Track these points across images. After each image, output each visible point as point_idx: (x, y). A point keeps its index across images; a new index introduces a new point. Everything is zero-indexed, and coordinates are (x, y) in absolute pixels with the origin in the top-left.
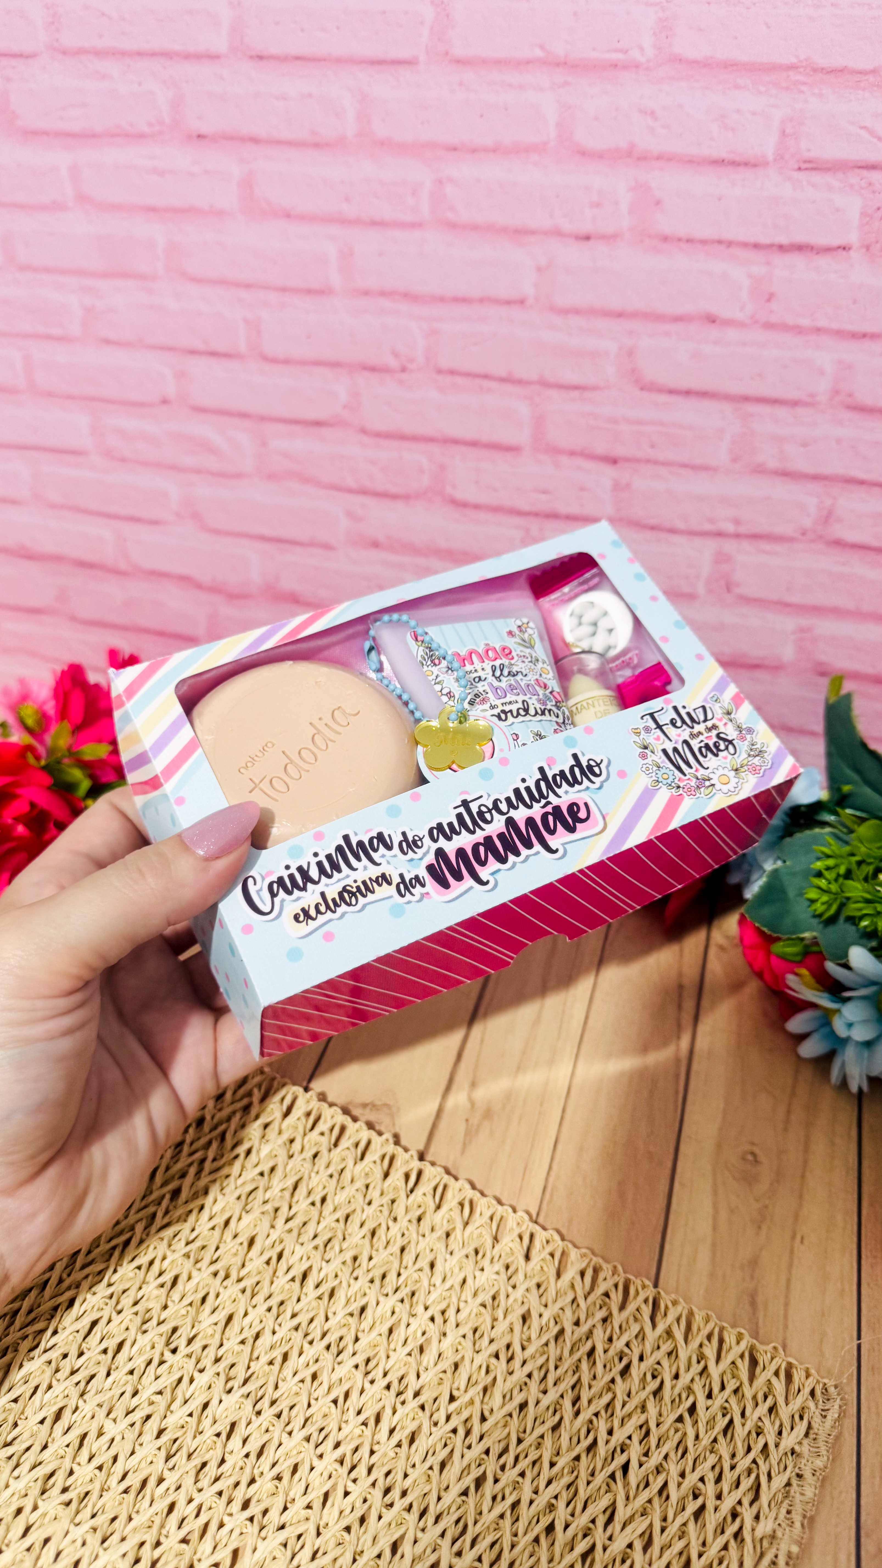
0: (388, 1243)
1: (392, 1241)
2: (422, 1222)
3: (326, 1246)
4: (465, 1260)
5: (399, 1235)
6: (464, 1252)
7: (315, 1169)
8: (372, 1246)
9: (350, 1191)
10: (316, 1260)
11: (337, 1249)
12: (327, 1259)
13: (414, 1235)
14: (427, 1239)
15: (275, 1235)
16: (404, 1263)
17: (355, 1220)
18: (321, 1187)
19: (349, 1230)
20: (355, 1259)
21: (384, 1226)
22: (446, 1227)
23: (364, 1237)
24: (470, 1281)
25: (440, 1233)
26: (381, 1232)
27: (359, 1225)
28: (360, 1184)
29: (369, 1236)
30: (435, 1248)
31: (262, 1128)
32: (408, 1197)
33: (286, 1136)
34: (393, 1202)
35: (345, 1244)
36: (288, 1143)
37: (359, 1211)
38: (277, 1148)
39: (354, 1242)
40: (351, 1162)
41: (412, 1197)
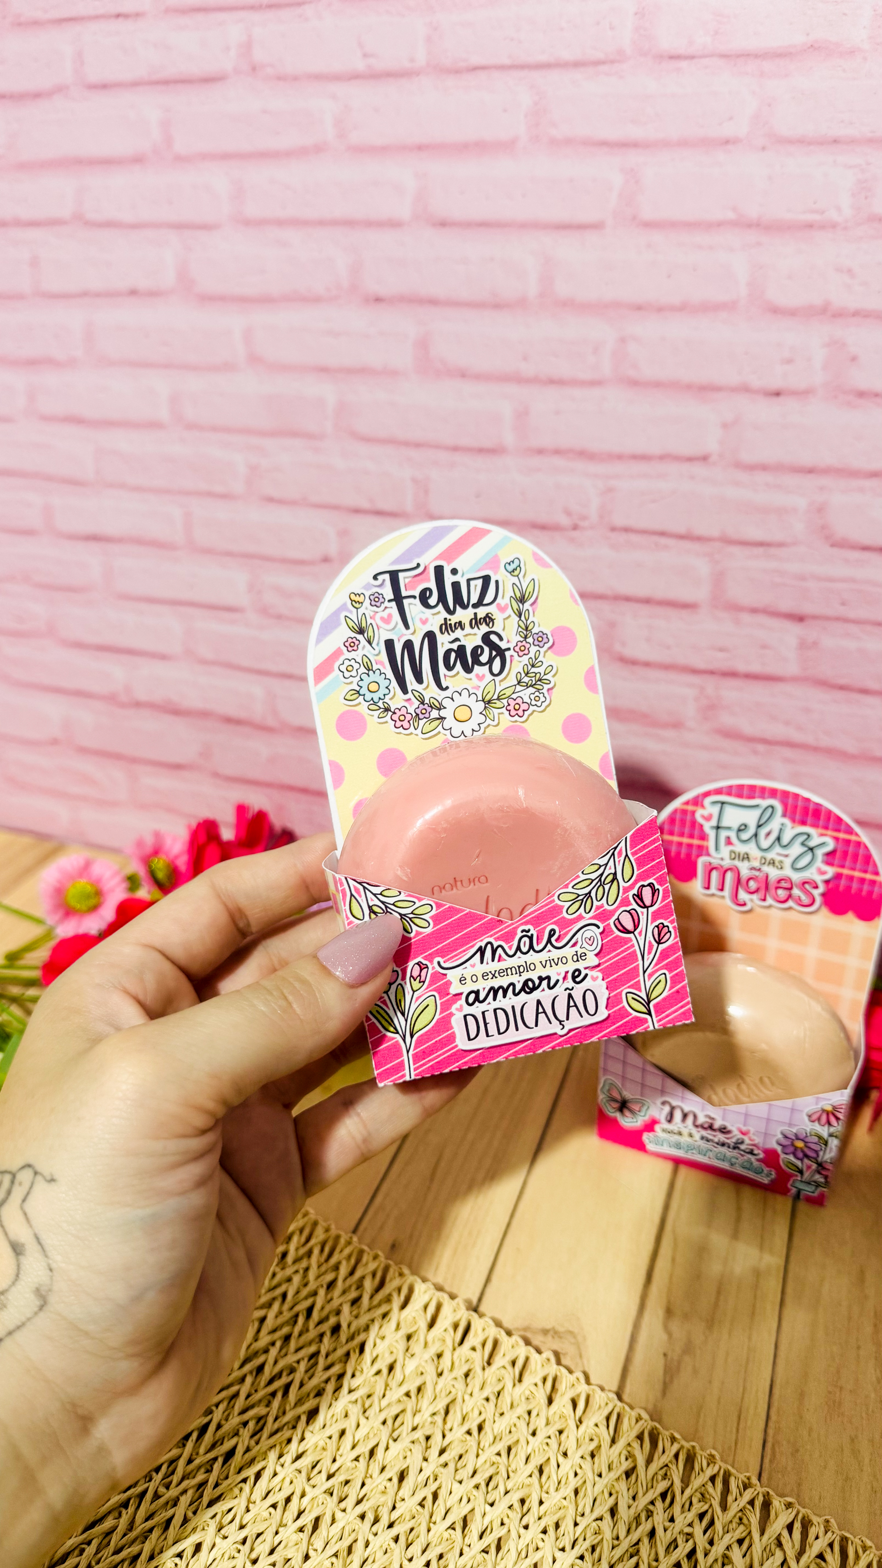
0: (559, 1483)
1: (563, 1482)
2: (596, 1460)
3: (487, 1485)
5: (572, 1475)
6: (649, 1496)
7: (469, 1391)
8: (541, 1487)
9: (510, 1418)
10: (478, 1503)
11: (502, 1489)
12: (490, 1501)
13: (590, 1475)
14: (605, 1480)
15: (429, 1469)
16: (580, 1509)
17: (519, 1454)
18: (477, 1412)
19: (513, 1467)
20: (523, 1501)
21: (553, 1462)
22: (625, 1464)
23: (531, 1476)
24: (659, 1534)
25: (618, 1471)
26: (550, 1469)
27: (524, 1459)
28: (521, 1410)
29: (537, 1473)
30: (614, 1492)
31: (405, 1339)
32: (578, 1427)
33: (433, 1350)
34: (561, 1432)
35: (510, 1485)
36: (435, 1359)
37: (523, 1442)
38: (423, 1364)
39: (520, 1480)
40: (509, 1385)
41: (582, 1428)
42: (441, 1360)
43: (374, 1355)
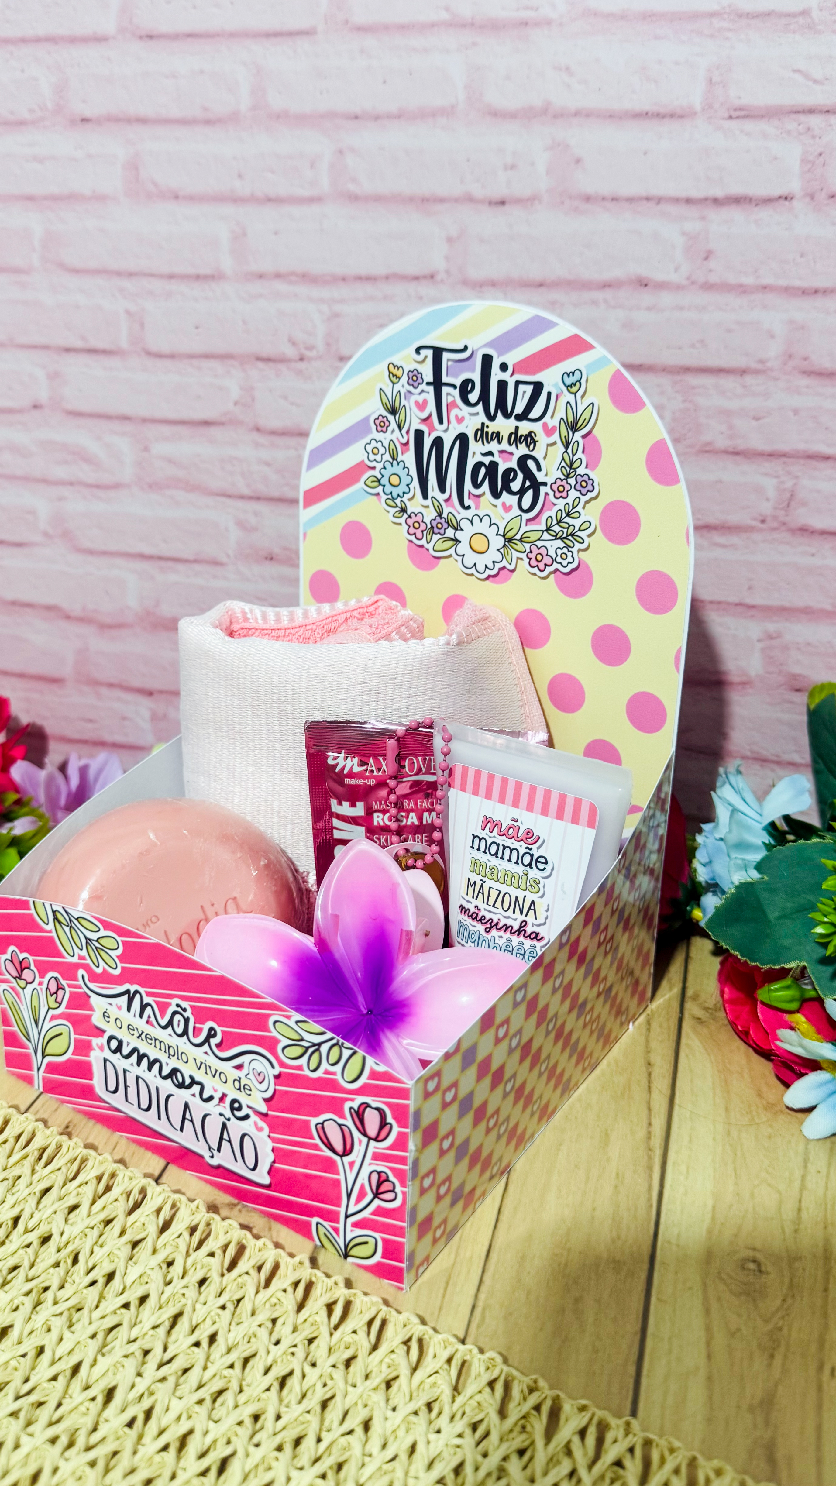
0: (304, 1396)
1: (309, 1395)
2: (351, 1369)
3: (214, 1401)
4: (413, 1418)
5: (319, 1385)
6: (412, 1406)
7: (202, 1299)
8: (281, 1400)
9: (249, 1325)
10: (200, 1420)
11: (231, 1403)
12: (216, 1419)
13: (341, 1384)
14: (359, 1389)
16: (327, 1423)
17: (257, 1365)
18: (209, 1322)
19: (249, 1378)
20: (256, 1418)
21: (297, 1374)
22: (386, 1373)
23: (268, 1389)
24: (420, 1448)
25: (377, 1380)
26: (294, 1383)
27: (262, 1371)
28: (263, 1316)
29: (276, 1386)
30: (369, 1403)
31: (129, 1247)
32: (331, 1334)
33: (161, 1256)
34: (311, 1341)
35: (242, 1398)
36: (164, 1266)
37: (262, 1353)
38: (149, 1272)
39: (255, 1394)
40: (252, 1290)
41: (337, 1334)
42: (171, 1268)
43: (90, 1265)
